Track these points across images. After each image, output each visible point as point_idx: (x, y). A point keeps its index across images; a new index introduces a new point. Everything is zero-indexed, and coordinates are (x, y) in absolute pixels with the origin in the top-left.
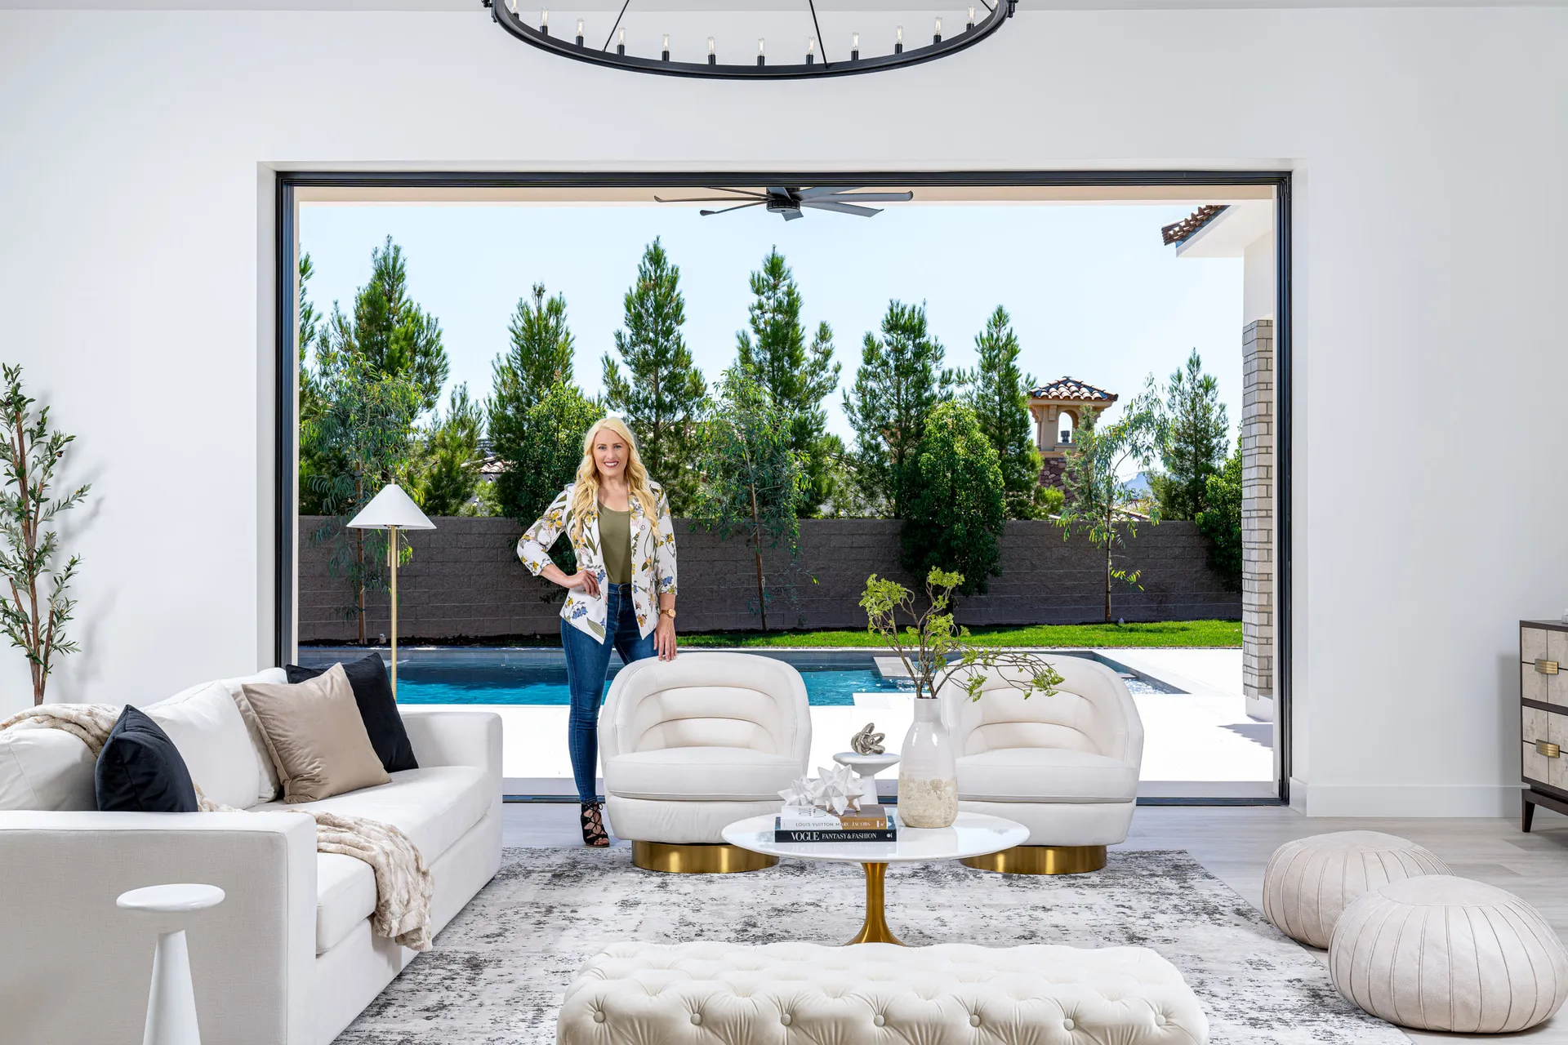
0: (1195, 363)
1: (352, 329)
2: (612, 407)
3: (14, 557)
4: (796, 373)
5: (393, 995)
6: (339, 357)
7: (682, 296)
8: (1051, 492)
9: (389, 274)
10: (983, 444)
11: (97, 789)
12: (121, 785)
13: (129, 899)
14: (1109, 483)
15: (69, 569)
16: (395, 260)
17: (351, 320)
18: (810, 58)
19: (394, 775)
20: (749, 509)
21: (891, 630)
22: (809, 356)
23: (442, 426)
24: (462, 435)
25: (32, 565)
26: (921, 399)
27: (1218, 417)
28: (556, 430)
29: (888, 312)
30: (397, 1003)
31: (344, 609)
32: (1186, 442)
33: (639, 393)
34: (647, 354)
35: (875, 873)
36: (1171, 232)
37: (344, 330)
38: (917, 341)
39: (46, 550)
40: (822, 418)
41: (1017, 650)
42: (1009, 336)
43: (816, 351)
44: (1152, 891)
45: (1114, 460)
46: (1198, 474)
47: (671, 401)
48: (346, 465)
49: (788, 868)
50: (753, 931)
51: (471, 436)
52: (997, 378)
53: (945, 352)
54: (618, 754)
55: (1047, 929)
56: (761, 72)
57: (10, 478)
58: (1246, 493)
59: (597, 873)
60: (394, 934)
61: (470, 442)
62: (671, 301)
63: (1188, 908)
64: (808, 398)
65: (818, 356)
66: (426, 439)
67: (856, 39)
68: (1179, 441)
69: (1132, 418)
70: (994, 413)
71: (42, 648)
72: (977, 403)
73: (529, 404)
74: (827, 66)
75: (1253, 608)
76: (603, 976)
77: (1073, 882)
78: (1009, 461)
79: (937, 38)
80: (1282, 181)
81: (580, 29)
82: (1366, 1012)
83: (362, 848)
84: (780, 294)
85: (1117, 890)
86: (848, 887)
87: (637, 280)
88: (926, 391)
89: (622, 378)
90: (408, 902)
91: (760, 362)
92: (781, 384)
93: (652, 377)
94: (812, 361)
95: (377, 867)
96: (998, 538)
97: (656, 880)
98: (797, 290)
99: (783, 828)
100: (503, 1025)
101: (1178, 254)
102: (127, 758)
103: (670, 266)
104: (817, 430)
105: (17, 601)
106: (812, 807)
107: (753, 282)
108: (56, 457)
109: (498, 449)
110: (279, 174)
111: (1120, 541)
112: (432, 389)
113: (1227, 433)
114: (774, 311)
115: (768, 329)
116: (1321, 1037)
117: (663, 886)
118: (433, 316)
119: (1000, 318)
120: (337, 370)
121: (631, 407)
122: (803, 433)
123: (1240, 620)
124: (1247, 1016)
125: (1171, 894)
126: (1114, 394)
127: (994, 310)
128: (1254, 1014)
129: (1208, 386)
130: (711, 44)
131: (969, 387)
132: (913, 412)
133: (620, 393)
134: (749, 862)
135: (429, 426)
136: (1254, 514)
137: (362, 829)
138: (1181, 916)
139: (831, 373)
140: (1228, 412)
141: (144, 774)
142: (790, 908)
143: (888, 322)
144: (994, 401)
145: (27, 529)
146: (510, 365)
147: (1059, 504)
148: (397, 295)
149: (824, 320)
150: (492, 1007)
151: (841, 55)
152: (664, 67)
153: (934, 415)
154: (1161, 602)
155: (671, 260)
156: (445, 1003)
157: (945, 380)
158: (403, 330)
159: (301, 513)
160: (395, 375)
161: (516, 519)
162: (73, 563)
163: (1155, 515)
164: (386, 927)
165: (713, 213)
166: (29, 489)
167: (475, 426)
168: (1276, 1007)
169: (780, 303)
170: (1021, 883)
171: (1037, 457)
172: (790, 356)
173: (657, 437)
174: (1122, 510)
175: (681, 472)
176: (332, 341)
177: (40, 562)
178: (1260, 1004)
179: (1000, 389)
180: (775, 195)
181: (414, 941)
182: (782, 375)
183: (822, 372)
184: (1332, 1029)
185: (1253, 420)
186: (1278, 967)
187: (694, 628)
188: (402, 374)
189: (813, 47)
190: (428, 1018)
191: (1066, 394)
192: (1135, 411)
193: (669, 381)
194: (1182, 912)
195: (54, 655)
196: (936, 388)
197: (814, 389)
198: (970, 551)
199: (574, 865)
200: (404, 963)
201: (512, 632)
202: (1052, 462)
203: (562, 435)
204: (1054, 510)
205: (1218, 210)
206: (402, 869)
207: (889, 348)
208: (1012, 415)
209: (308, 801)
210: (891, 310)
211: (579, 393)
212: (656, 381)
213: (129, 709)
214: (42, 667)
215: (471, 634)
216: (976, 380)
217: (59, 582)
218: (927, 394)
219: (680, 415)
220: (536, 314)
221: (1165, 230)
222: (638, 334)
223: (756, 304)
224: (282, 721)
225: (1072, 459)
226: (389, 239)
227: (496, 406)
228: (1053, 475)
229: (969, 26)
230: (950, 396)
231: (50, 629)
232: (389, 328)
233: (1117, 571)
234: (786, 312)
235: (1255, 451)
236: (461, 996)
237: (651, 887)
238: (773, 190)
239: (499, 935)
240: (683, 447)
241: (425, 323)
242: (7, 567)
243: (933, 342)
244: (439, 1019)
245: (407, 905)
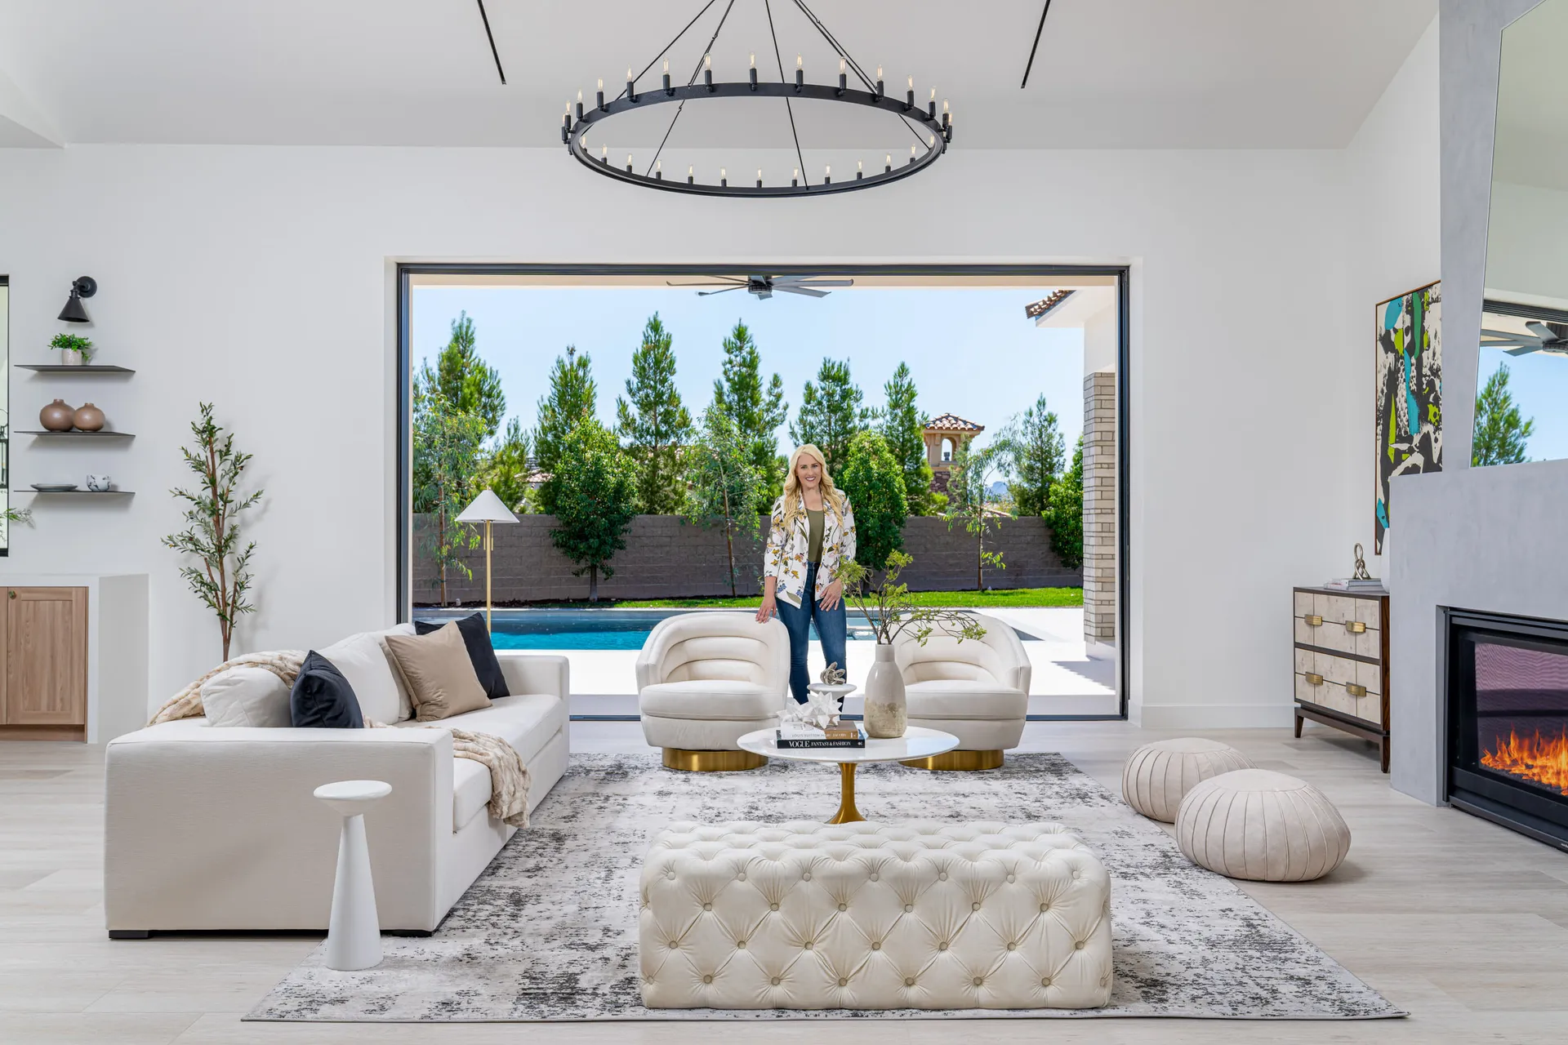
0: (1042, 404)
1: (436, 378)
2: (623, 435)
3: (208, 543)
4: (756, 410)
5: (502, 860)
6: (427, 398)
7: (674, 355)
8: (940, 497)
9: (463, 338)
10: (890, 463)
11: (293, 712)
12: (311, 709)
13: (323, 791)
14: (981, 490)
15: (248, 552)
16: (468, 328)
17: (436, 372)
18: (795, 182)
19: (494, 701)
20: (722, 508)
21: (858, 595)
22: (765, 397)
23: (501, 449)
24: (516, 455)
25: (221, 549)
26: (846, 429)
27: (1058, 443)
28: (584, 452)
29: (823, 366)
30: (505, 866)
31: (431, 580)
32: (1035, 460)
33: (643, 424)
34: (648, 396)
35: (848, 771)
36: (1032, 310)
37: (430, 379)
38: (843, 387)
39: (232, 537)
40: (775, 443)
41: (953, 609)
42: (910, 384)
43: (770, 394)
44: (1039, 782)
45: (985, 474)
46: (1044, 483)
47: (666, 431)
48: (432, 476)
49: (774, 767)
50: (757, 813)
51: (521, 456)
52: (900, 414)
53: (863, 395)
54: (648, 684)
55: (968, 810)
56: (759, 192)
57: (205, 485)
58: (1086, 497)
59: (638, 771)
60: (504, 816)
61: (521, 461)
62: (666, 358)
63: (1066, 795)
64: (765, 428)
65: (772, 398)
66: (489, 457)
67: (828, 168)
68: (1030, 459)
69: (998, 443)
70: (899, 440)
71: (229, 609)
72: (886, 432)
73: (564, 432)
74: (808, 188)
75: (1091, 579)
76: (672, 846)
77: (982, 776)
78: (910, 474)
79: (888, 168)
80: (1122, 272)
81: (630, 160)
82: (1203, 868)
83: (481, 754)
84: (744, 353)
85: (1013, 782)
86: (820, 780)
87: (641, 343)
88: (849, 423)
89: (631, 414)
90: (514, 792)
91: (730, 403)
92: (745, 418)
93: (653, 413)
94: (768, 401)
95: (492, 768)
96: (902, 529)
97: (682, 776)
98: (757, 351)
99: (783, 738)
100: (585, 881)
101: (1037, 325)
102: (315, 689)
103: (665, 333)
104: (771, 451)
105: (210, 575)
106: (802, 723)
107: (725, 345)
108: (239, 470)
109: (542, 465)
110: (399, 265)
111: (988, 531)
112: (493, 422)
113: (1063, 454)
114: (740, 365)
115: (736, 379)
116: (1174, 885)
117: (686, 781)
118: (494, 369)
119: (903, 371)
120: (425, 407)
121: (637, 435)
122: (762, 456)
123: (1082, 587)
124: (1119, 871)
125: (1052, 784)
126: (982, 425)
127: (899, 365)
128: (1124, 870)
129: (1051, 420)
130: (723, 172)
131: (880, 421)
132: (840, 439)
133: (629, 424)
134: (750, 763)
135: (491, 448)
136: (1092, 511)
137: (480, 740)
138: (1062, 800)
139: (781, 411)
140: (1065, 439)
141: (328, 701)
142: (781, 796)
143: (822, 373)
144: (898, 431)
145: (217, 522)
146: (551, 404)
147: (945, 505)
148: (469, 354)
149: (776, 372)
150: (575, 869)
151: (816, 180)
152: (690, 188)
153: (857, 440)
154: (1017, 575)
155: (666, 328)
156: (541, 866)
157: (863, 416)
158: (473, 379)
159: (414, 512)
160: (467, 412)
161: (555, 516)
162: (251, 547)
163: (1013, 512)
164: (498, 811)
165: (707, 294)
166: (218, 494)
167: (525, 448)
168: (1139, 864)
169: (744, 359)
170: (944, 777)
171: (928, 470)
172: (752, 398)
173: (657, 456)
174: (990, 510)
175: (673, 482)
176: (421, 386)
177: (227, 546)
178: (1127, 862)
179: (902, 421)
180: (754, 282)
181: (517, 821)
182: (746, 411)
183: (775, 410)
184: (1180, 880)
185: (1091, 444)
186: (1136, 836)
187: (683, 595)
188: (472, 411)
189: (797, 173)
190: (529, 877)
191: (948, 425)
192: (1002, 439)
193: (665, 416)
194: (1063, 797)
195: (237, 614)
196: (857, 420)
197: (769, 422)
198: (883, 539)
199: (620, 767)
200: (508, 837)
201: (551, 598)
202: (938, 475)
203: (588, 455)
204: (942, 509)
205: (1066, 294)
206: (510, 770)
207: (823, 393)
208: (910, 440)
209: (434, 720)
210: (825, 365)
211: (600, 424)
212: (655, 416)
213: (312, 653)
214: (228, 623)
215: (522, 599)
216: (885, 415)
217: (242, 562)
218: (850, 426)
219: (673, 439)
220: (569, 367)
221: (1028, 308)
222: (642, 382)
223: (727, 360)
224: (414, 662)
225: (954, 472)
226: (463, 312)
227: (540, 434)
228: (938, 484)
229: (912, 160)
230: (866, 427)
231: (234, 595)
232: (462, 377)
233: (986, 553)
234: (749, 367)
235: (1093, 466)
236: (551, 861)
237: (678, 782)
238: (754, 277)
239: (573, 816)
240: (675, 464)
241: (488, 374)
242: (203, 550)
243: (854, 388)
244: (537, 878)
245: (513, 795)
